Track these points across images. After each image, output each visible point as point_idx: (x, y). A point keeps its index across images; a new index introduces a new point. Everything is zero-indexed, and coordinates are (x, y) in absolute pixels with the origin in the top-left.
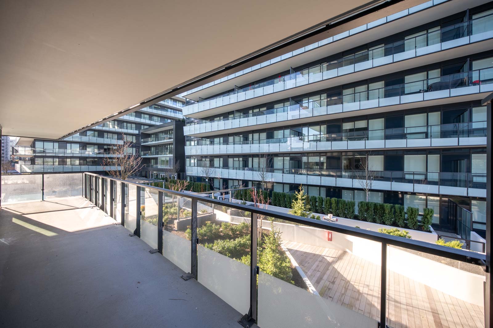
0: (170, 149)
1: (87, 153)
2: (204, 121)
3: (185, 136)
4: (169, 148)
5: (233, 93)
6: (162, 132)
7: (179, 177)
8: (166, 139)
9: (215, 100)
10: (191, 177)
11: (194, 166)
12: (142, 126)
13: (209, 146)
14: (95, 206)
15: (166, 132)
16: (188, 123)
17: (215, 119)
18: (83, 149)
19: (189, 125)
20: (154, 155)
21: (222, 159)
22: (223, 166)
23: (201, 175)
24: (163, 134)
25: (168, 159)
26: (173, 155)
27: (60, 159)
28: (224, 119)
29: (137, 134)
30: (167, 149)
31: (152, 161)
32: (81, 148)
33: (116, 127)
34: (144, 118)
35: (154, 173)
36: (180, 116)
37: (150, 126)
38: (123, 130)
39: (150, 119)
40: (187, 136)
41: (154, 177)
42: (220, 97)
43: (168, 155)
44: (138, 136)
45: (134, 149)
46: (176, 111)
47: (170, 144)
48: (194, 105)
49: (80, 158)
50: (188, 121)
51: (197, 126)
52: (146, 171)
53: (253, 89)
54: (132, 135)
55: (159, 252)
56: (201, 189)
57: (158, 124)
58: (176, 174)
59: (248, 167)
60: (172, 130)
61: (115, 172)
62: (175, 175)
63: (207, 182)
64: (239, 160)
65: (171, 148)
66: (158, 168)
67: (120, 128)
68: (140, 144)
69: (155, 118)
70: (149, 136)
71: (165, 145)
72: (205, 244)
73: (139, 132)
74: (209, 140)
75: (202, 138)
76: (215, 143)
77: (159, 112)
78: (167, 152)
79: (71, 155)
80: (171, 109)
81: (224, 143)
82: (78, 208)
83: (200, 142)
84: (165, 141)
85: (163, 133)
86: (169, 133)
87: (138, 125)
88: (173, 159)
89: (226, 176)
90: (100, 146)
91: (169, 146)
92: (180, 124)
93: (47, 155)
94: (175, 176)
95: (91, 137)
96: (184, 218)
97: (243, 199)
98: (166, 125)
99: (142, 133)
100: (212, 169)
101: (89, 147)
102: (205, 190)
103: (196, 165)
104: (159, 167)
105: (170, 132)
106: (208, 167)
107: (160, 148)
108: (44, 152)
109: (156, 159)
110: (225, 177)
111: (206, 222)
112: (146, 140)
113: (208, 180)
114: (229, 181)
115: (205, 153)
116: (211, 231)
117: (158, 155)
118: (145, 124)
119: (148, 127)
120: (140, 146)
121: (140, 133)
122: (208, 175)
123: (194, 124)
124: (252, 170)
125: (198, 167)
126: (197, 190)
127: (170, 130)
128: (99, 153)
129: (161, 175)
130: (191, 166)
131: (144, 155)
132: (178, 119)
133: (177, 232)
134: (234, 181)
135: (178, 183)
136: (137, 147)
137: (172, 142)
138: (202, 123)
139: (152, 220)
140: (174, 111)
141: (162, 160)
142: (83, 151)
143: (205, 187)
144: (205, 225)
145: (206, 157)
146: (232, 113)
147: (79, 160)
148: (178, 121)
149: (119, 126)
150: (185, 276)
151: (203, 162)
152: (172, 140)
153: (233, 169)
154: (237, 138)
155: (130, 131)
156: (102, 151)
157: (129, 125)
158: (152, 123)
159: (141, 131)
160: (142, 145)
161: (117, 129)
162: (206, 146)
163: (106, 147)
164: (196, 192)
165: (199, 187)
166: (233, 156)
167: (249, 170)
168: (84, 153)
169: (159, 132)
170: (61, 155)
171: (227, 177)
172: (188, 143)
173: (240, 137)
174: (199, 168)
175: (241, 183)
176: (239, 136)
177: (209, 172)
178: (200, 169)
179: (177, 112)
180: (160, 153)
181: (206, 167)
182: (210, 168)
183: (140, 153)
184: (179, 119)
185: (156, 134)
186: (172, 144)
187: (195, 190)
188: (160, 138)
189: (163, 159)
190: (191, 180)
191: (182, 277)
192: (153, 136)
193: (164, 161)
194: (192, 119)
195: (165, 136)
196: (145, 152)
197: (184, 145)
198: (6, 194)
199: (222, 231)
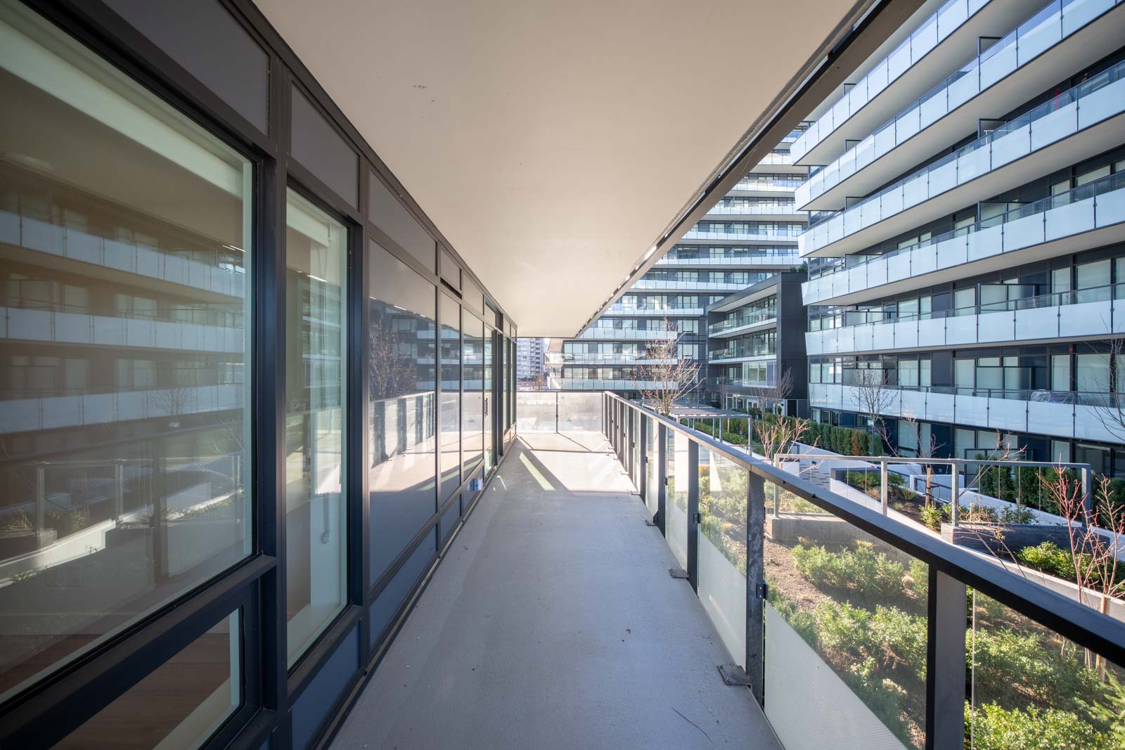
0: (769, 341)
1: (623, 358)
2: (863, 259)
3: (806, 306)
4: (767, 341)
5: (973, 148)
6: (751, 305)
7: (792, 411)
8: (760, 318)
9: (900, 188)
10: (823, 412)
11: (834, 383)
12: (711, 298)
13: (879, 327)
14: (614, 451)
15: (759, 304)
16: (814, 273)
17: (902, 245)
18: (618, 352)
19: (819, 276)
20: (734, 358)
21: (929, 361)
22: (934, 384)
23: (856, 409)
24: (755, 309)
25: (764, 365)
26: (777, 356)
27: (591, 370)
28: (935, 238)
29: (702, 316)
30: (763, 342)
31: (731, 370)
32: (615, 350)
33: (665, 306)
34: (715, 280)
35: (735, 398)
36: (794, 260)
37: (726, 294)
38: (676, 310)
39: (727, 280)
40: (815, 307)
41: (735, 406)
42: (919, 176)
43: (767, 357)
44: (702, 318)
45: (696, 347)
46: (785, 250)
47: (769, 331)
48: (831, 222)
49: (616, 367)
50: (815, 267)
51: (841, 276)
52: (718, 393)
53: (1073, 100)
54: (692, 318)
55: (688, 579)
56: (851, 445)
57: (742, 287)
58: (785, 402)
59: (1050, 388)
60: (773, 296)
61: (653, 392)
62: (782, 405)
63: (870, 427)
64: (1002, 365)
65: (772, 340)
66: (743, 385)
67: (673, 308)
68: (705, 335)
69: (738, 276)
70: (723, 316)
71: (757, 335)
72: (845, 603)
73: (705, 312)
74: (880, 309)
75: (857, 305)
76: (901, 315)
77: (746, 261)
78: (763, 348)
79: (603, 363)
80: (773, 247)
81: (936, 313)
82: (591, 452)
83: (850, 317)
84: (759, 323)
85: (753, 307)
86: (767, 306)
87: (703, 297)
88: (777, 366)
89: (945, 417)
90: (641, 344)
91: (767, 335)
92: (794, 278)
93: (577, 363)
94: (783, 408)
95: (629, 331)
96: (791, 514)
97: (1018, 500)
98: (760, 287)
99: (709, 312)
100: (892, 393)
101: (627, 348)
102: (864, 450)
103: (839, 380)
104: (746, 383)
105: (769, 302)
106: (875, 386)
107: (748, 341)
108: (573, 359)
109: (738, 366)
110: (941, 419)
111: (859, 542)
112: (718, 325)
113: (876, 423)
114: (959, 432)
115: (865, 346)
116: (871, 571)
117: (743, 356)
118: (715, 294)
119: (722, 298)
120: (707, 339)
121: (707, 313)
122: (875, 408)
123: (832, 271)
124: (1068, 401)
125: (844, 387)
126: (839, 446)
127: (768, 298)
128: (641, 358)
129: (750, 404)
130: (823, 382)
131: (714, 358)
132: (789, 268)
133: (772, 544)
134: (981, 433)
135: (781, 424)
136: (700, 343)
137: (775, 326)
138: (858, 265)
139: (716, 501)
140: (781, 250)
141: (751, 369)
142: (618, 355)
143: (866, 441)
144: (852, 549)
145: (872, 357)
146: (970, 211)
147: (613, 371)
148: (789, 271)
149: (670, 304)
150: (728, 669)
151: (862, 371)
152: (775, 320)
153: (974, 394)
154: (992, 293)
155: (688, 312)
156: (644, 354)
157: (687, 299)
158: (731, 287)
159: (709, 309)
160: (711, 338)
161: (668, 311)
162: (869, 327)
163: (649, 346)
164: (838, 453)
165: (846, 440)
166: (976, 352)
167: (1051, 401)
168: (619, 359)
169: (744, 306)
170: (592, 363)
171: (951, 420)
172: (815, 324)
173: (1008, 285)
174: (846, 388)
175: (1011, 442)
176: (1002, 283)
177: (881, 400)
178: (851, 392)
179: (789, 251)
180: (747, 353)
181: (870, 386)
182: (882, 390)
183: (707, 354)
184: (792, 267)
185: (738, 311)
186: (773, 330)
187: (833, 447)
188: (746, 319)
189: (754, 365)
190: (823, 420)
191: (720, 668)
192: (731, 316)
193: (755, 370)
194: (829, 260)
195: (758, 312)
196: (718, 352)
197: (806, 328)
198: (538, 418)
199: (910, 585)
